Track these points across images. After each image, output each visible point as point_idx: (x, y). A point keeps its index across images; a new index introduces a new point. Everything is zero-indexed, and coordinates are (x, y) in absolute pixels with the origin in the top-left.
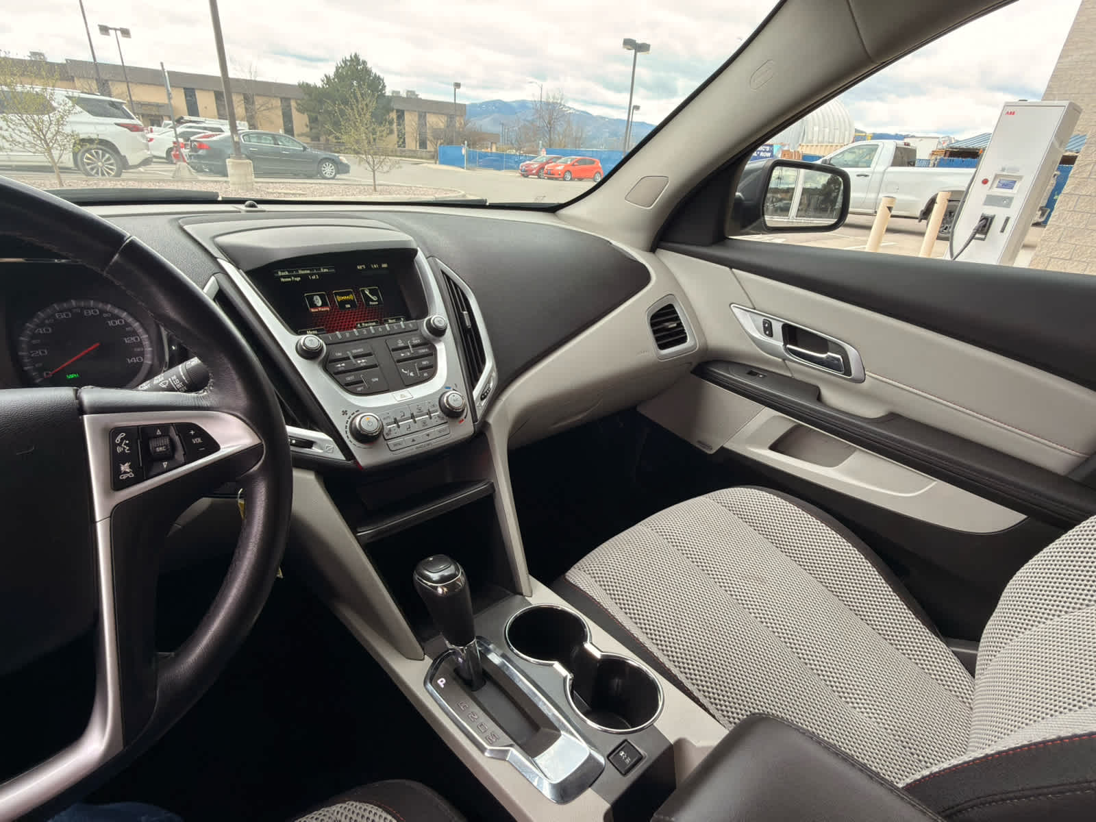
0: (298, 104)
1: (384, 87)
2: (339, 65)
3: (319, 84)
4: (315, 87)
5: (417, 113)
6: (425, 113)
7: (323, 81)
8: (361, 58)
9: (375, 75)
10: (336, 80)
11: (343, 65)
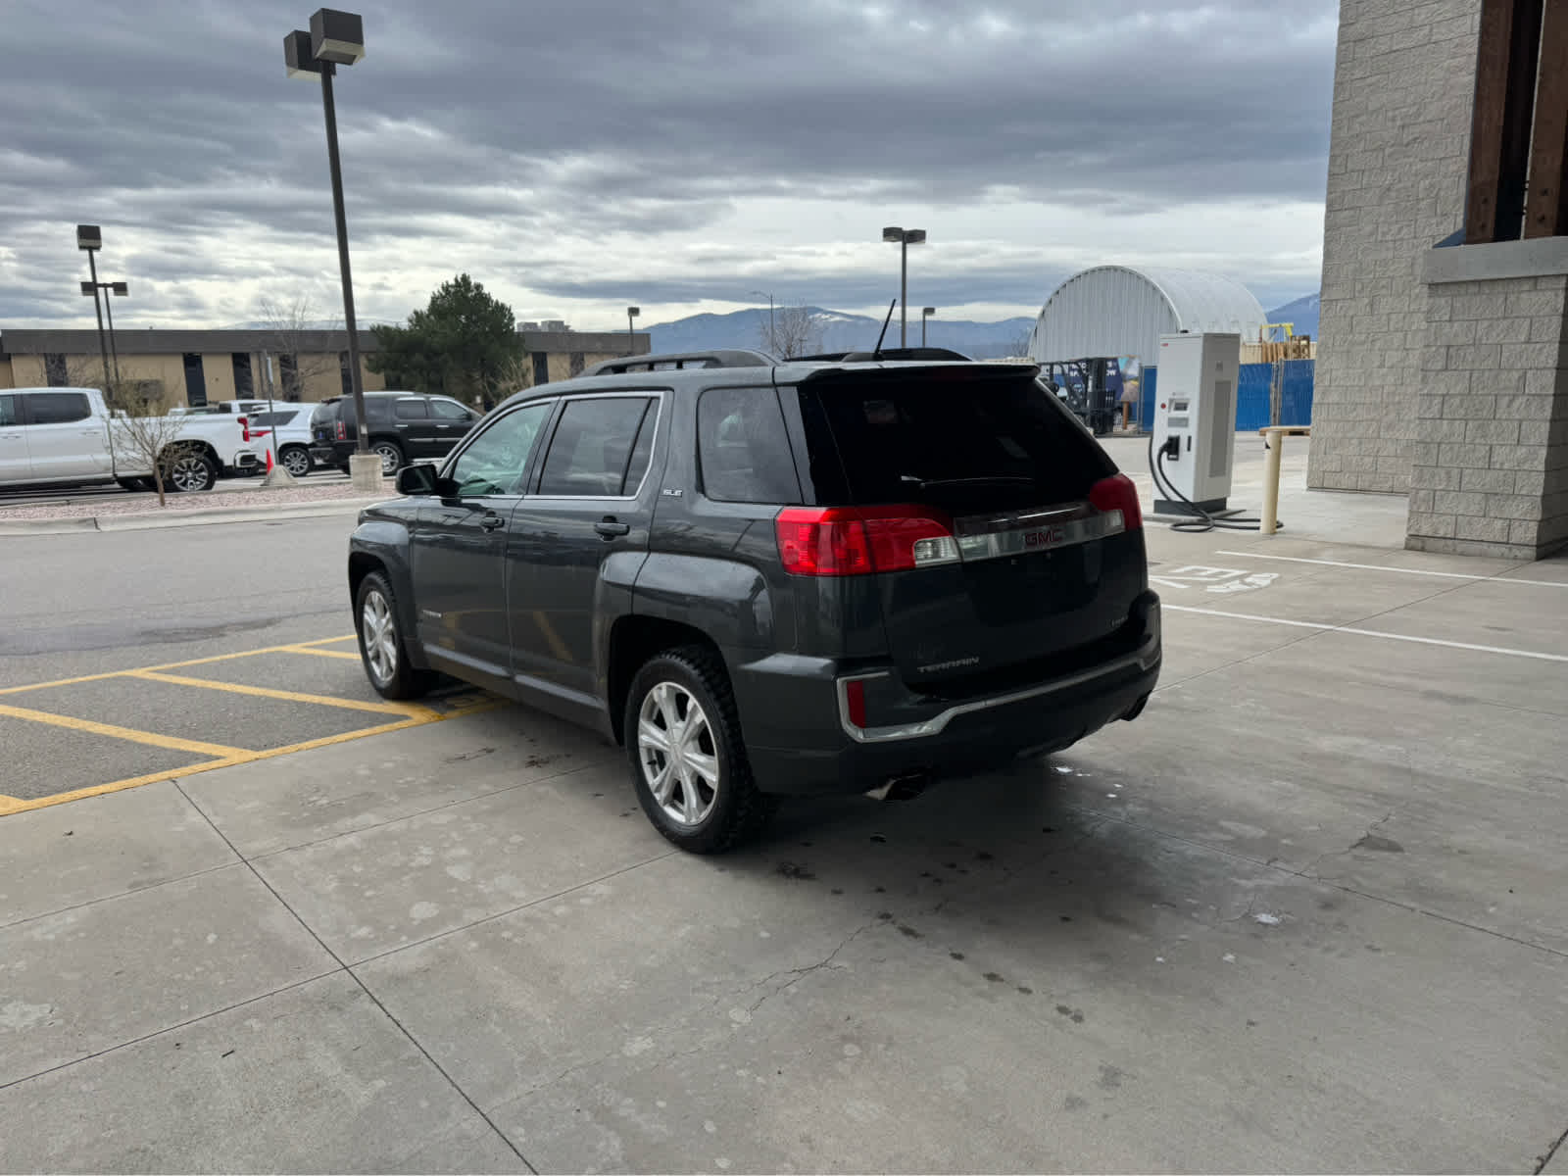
0: (369, 360)
1: (512, 319)
2: (437, 294)
3: (405, 325)
4: (398, 331)
5: (568, 356)
6: (582, 354)
7: (410, 321)
8: (473, 281)
9: (497, 303)
10: (432, 317)
11: (444, 294)
